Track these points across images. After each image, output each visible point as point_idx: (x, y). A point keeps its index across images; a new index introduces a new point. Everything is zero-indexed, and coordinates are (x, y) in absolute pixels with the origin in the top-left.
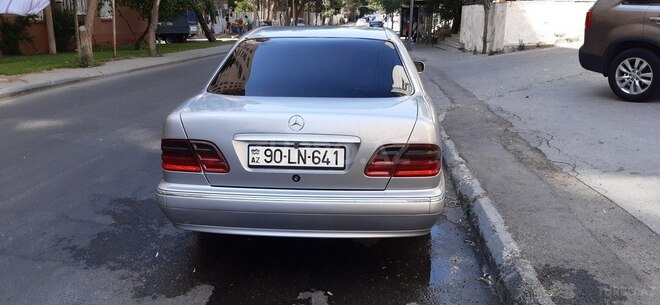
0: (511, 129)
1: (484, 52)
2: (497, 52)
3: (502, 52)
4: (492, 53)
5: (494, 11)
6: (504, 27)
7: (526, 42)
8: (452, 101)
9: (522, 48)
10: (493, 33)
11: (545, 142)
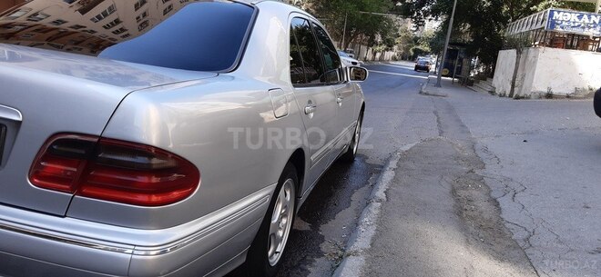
0: (478, 172)
1: (511, 96)
2: (523, 98)
3: (528, 98)
4: (518, 98)
5: (527, 57)
6: (533, 74)
7: (555, 91)
8: (441, 133)
9: (549, 96)
10: (523, 78)
11: (512, 193)
